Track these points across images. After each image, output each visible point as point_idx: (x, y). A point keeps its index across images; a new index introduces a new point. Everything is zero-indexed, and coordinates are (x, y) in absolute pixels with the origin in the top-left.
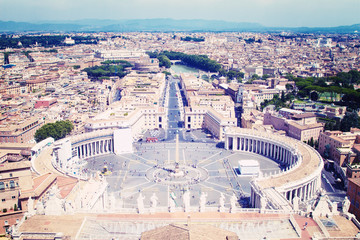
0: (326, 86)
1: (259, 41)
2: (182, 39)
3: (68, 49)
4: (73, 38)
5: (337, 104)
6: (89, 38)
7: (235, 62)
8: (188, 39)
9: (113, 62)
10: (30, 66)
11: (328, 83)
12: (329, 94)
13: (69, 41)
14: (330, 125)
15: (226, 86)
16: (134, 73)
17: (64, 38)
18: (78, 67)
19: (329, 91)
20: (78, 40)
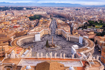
0: (98, 23)
1: (80, 10)
2: (57, 9)
3: (24, 11)
4: (26, 8)
5: (100, 28)
6: (30, 8)
7: (72, 16)
8: (59, 9)
9: (37, 15)
10: (13, 16)
11: (98, 22)
12: (98, 25)
13: (25, 9)
14: (98, 34)
15: (68, 23)
16: (42, 18)
17: (23, 8)
18: (27, 16)
19: (98, 24)
20: (27, 9)
